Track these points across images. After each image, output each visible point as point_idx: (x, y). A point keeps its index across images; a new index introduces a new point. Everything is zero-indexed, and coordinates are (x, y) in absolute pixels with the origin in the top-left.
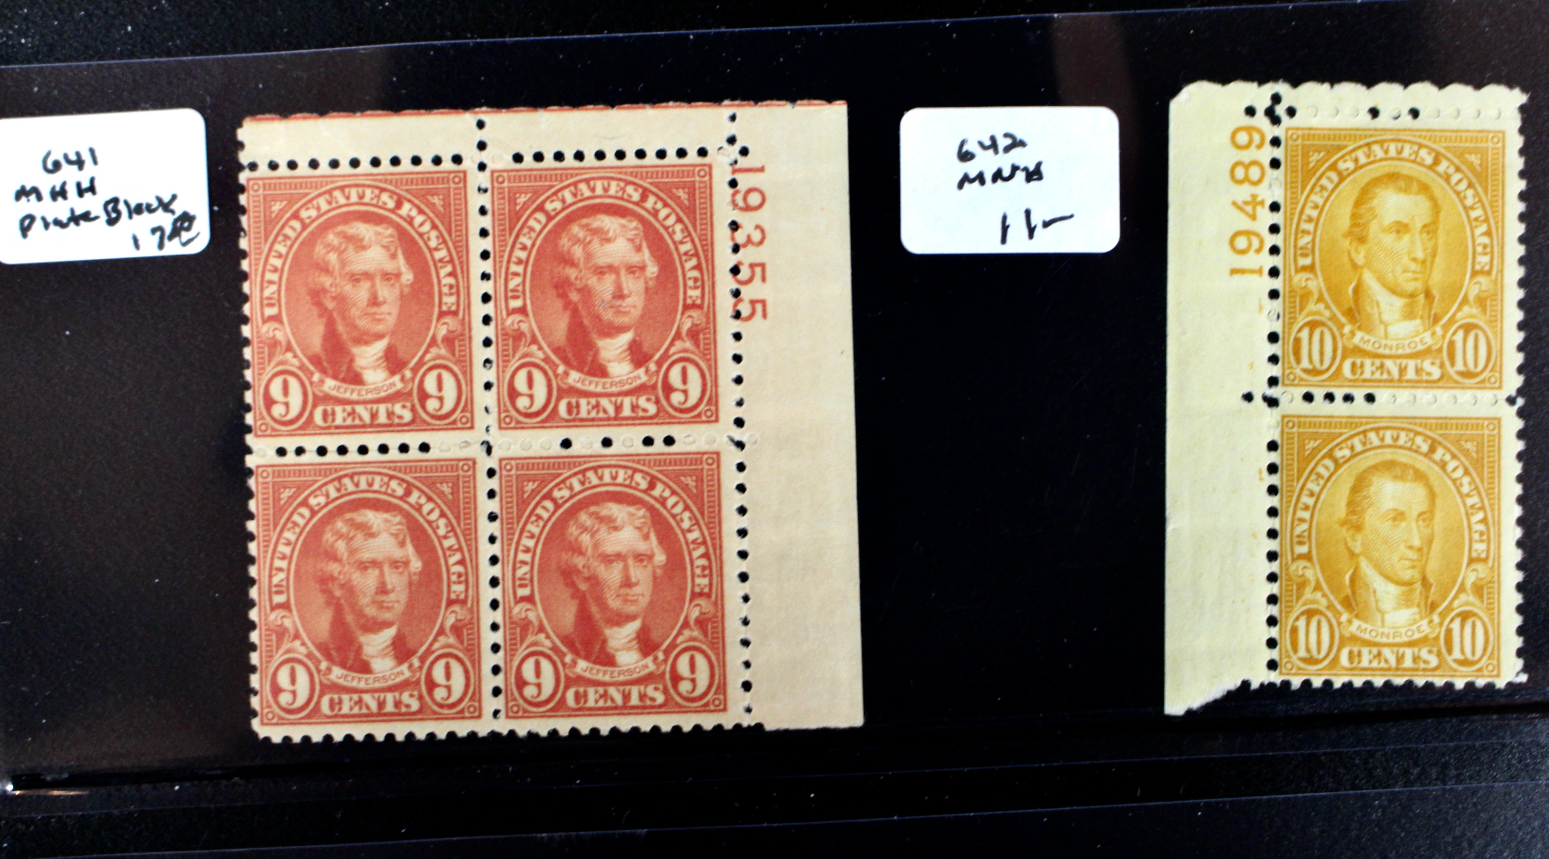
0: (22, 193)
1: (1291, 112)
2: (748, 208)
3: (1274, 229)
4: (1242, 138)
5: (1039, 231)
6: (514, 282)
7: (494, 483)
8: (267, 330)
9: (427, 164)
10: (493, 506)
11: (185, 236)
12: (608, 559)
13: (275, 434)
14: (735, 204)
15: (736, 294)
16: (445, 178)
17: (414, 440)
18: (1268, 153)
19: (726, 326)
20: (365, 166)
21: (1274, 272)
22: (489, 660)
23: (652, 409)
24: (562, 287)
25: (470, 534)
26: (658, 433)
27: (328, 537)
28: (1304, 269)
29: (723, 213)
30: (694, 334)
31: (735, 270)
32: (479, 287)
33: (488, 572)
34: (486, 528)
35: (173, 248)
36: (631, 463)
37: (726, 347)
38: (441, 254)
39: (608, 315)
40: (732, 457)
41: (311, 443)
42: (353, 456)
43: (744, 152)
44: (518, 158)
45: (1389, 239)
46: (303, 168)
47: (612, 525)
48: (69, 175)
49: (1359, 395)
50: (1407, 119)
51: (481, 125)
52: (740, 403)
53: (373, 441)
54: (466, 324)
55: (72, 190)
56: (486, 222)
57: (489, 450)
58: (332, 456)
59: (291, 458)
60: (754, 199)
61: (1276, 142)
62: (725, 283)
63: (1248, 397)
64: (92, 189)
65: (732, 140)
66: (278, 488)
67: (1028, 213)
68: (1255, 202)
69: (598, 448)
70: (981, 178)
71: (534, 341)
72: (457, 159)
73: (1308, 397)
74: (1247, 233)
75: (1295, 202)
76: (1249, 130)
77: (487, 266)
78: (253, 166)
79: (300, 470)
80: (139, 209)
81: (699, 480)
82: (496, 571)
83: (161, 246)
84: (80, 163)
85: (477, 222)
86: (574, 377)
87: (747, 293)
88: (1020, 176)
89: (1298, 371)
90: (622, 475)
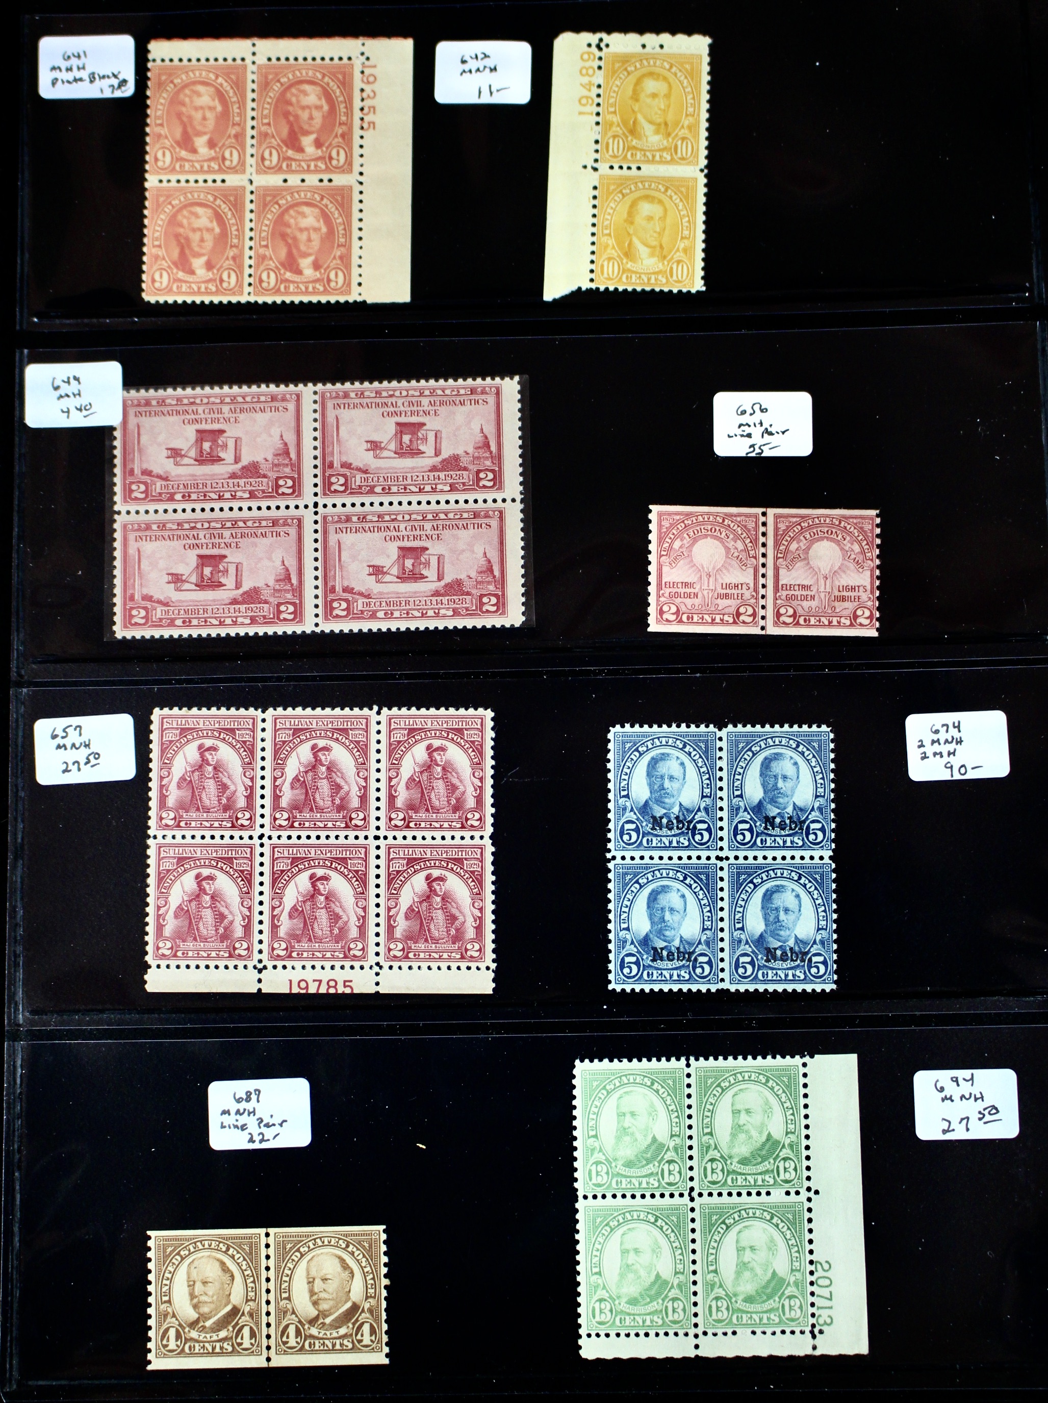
0: (53, 68)
1: (607, 46)
2: (368, 83)
3: (599, 96)
4: (586, 57)
5: (495, 93)
6: (266, 112)
7: (253, 197)
8: (158, 130)
9: (230, 61)
10: (252, 206)
11: (123, 88)
12: (301, 230)
13: (158, 173)
14: (363, 81)
15: (362, 119)
16: (237, 67)
17: (219, 178)
18: (597, 63)
19: (357, 132)
20: (203, 61)
21: (598, 114)
22: (247, 271)
23: (323, 167)
24: (286, 114)
25: (242, 219)
26: (325, 177)
27: (179, 217)
28: (612, 113)
29: (358, 83)
30: (343, 136)
31: (362, 109)
32: (250, 114)
33: (248, 234)
34: (249, 216)
35: (118, 94)
36: (313, 190)
37: (357, 141)
38: (235, 99)
39: (306, 127)
40: (357, 188)
41: (174, 178)
42: (192, 184)
43: (368, 59)
44: (269, 59)
45: (649, 100)
46: (176, 62)
47: (304, 215)
48: (74, 62)
49: (634, 167)
50: (658, 49)
51: (254, 45)
52: (362, 166)
53: (201, 178)
54: (244, 130)
55: (75, 69)
56: (255, 86)
57: (251, 182)
58: (183, 184)
59: (165, 184)
60: (371, 79)
61: (600, 58)
62: (357, 114)
63: (585, 167)
64: (84, 68)
65: (362, 54)
66: (158, 196)
67: (490, 86)
68: (590, 84)
69: (299, 182)
70: (470, 71)
71: (273, 137)
72: (243, 59)
73: (612, 167)
74: (587, 97)
75: (608, 83)
76: (589, 53)
77: (254, 105)
78: (154, 60)
79: (168, 189)
80: (104, 77)
81: (343, 197)
82: (252, 234)
83: (113, 92)
84: (79, 57)
85: (250, 86)
86: (290, 153)
87: (366, 119)
88: (488, 70)
89: (607, 156)
90: (309, 195)
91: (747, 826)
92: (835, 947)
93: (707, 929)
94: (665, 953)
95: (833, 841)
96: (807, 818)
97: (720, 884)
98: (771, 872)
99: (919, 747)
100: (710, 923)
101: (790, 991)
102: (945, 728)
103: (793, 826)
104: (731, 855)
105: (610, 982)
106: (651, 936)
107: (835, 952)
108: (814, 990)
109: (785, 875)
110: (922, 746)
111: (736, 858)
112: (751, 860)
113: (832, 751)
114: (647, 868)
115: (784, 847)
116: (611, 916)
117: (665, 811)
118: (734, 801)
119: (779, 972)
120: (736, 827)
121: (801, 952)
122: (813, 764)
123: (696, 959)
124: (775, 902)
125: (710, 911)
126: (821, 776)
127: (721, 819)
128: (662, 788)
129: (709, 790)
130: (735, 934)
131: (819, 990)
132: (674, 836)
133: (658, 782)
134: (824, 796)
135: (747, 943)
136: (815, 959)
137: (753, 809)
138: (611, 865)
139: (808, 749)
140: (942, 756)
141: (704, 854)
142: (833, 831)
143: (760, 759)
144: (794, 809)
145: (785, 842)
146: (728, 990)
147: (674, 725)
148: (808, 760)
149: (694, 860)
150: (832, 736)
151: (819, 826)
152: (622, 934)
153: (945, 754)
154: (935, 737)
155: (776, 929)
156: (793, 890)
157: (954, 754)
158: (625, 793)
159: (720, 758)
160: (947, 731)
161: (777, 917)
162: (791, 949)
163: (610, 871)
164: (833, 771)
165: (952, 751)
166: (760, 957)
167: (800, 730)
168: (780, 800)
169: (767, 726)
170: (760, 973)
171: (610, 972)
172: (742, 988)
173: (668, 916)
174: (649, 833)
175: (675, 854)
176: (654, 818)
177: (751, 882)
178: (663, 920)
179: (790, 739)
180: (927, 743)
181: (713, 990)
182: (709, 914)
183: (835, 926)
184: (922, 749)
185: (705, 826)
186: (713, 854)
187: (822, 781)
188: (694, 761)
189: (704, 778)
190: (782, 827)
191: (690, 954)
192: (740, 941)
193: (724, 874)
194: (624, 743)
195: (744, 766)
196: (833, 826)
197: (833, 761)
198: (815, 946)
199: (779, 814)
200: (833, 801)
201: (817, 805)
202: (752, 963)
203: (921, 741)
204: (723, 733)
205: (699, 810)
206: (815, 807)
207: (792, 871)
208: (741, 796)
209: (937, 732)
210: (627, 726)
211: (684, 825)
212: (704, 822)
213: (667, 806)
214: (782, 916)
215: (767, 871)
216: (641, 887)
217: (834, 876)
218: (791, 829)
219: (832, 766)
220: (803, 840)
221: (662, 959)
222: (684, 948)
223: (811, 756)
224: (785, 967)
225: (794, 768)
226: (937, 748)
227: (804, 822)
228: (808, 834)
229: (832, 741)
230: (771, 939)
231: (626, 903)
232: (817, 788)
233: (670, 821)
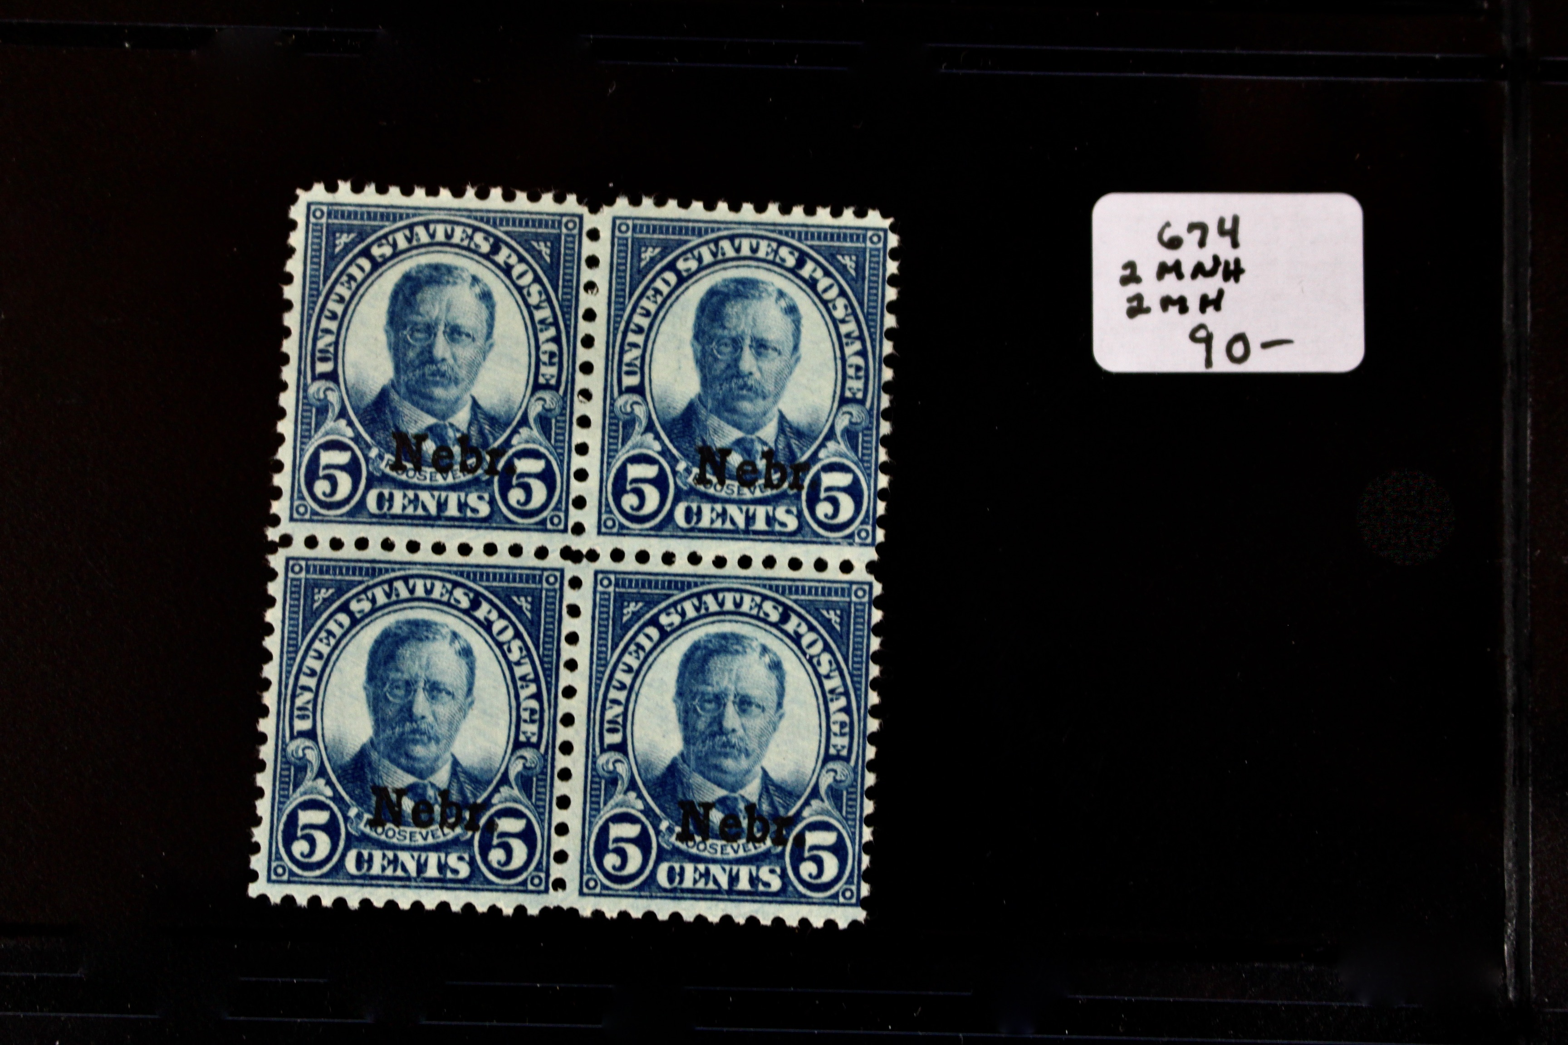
91: (651, 471)
92: (869, 807)
93: (528, 744)
94: (408, 804)
95: (880, 522)
96: (814, 458)
97: (569, 625)
98: (709, 599)
99: (1125, 281)
100: (534, 728)
101: (741, 920)
102: (1197, 234)
103: (776, 477)
104: (605, 546)
105: (254, 876)
106: (374, 756)
107: (869, 821)
108: (804, 922)
109: (745, 608)
110: (1131, 276)
111: (617, 555)
112: (655, 565)
113: (893, 281)
114: (373, 572)
115: (748, 533)
116: (270, 698)
117: (430, 421)
118: (620, 402)
119: (715, 869)
120: (622, 471)
121: (775, 816)
122: (839, 313)
123: (491, 825)
124: (715, 679)
125: (537, 696)
126: (857, 346)
127: (583, 449)
128: (428, 357)
129: (553, 370)
130: (602, 760)
131: (818, 923)
132: (452, 488)
133: (417, 342)
134: (862, 402)
135: (632, 786)
136: (812, 838)
137: (669, 426)
138: (276, 561)
139: (827, 273)
140: (1184, 309)
141: (530, 541)
142: (881, 494)
143: (696, 292)
144: (781, 430)
145: (750, 519)
146: (573, 912)
147: (470, 192)
148: (825, 303)
149: (503, 558)
150: (893, 241)
151: (844, 479)
152: (296, 746)
153: (1193, 304)
154: (1170, 257)
155: (713, 752)
156: (765, 650)
157: (1217, 303)
158: (326, 367)
159: (591, 286)
160: (1202, 243)
161: (718, 720)
162: (751, 808)
163: (272, 575)
164: (890, 334)
165: (1212, 295)
166: (664, 825)
167: (810, 220)
168: (746, 406)
169: (722, 206)
170: (663, 868)
171: (256, 848)
172: (611, 908)
173: (421, 704)
174: (384, 479)
175: (452, 538)
176: (401, 436)
177: (654, 622)
178: (407, 713)
179: (781, 243)
180: (1147, 270)
181: (533, 910)
182: (534, 704)
183: (871, 752)
184: (1132, 289)
185: (537, 466)
186: (555, 543)
187: (860, 361)
188: (520, 289)
189: (543, 337)
190: (746, 476)
191: (478, 810)
192: (613, 780)
193: (583, 598)
194: (332, 232)
195: (653, 308)
196: (883, 481)
197: (892, 307)
198: (815, 803)
199: (739, 442)
200: (886, 415)
201: (842, 423)
202: (642, 842)
203: (1131, 266)
204: (602, 220)
205: (524, 421)
206: (839, 429)
207: (765, 598)
208: (639, 390)
209: (1174, 243)
210: (344, 187)
211: (480, 460)
212: (535, 454)
213: (437, 407)
214: (732, 718)
215: (699, 596)
216: (354, 622)
217: (877, 615)
218: (769, 484)
219: (890, 321)
220: (800, 516)
221: (398, 819)
222: (461, 791)
223: (835, 291)
224: (732, 855)
225: (788, 319)
226: (1171, 286)
227: (806, 466)
228: (813, 501)
229: (894, 254)
230: (697, 779)
231: (312, 663)
232: (845, 376)
233: (443, 448)
